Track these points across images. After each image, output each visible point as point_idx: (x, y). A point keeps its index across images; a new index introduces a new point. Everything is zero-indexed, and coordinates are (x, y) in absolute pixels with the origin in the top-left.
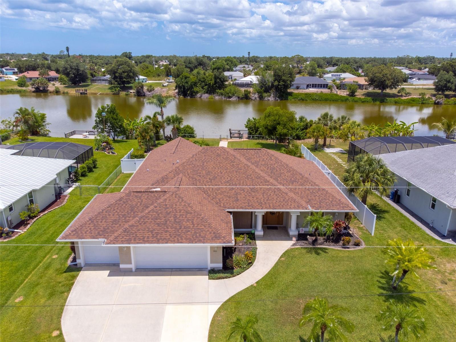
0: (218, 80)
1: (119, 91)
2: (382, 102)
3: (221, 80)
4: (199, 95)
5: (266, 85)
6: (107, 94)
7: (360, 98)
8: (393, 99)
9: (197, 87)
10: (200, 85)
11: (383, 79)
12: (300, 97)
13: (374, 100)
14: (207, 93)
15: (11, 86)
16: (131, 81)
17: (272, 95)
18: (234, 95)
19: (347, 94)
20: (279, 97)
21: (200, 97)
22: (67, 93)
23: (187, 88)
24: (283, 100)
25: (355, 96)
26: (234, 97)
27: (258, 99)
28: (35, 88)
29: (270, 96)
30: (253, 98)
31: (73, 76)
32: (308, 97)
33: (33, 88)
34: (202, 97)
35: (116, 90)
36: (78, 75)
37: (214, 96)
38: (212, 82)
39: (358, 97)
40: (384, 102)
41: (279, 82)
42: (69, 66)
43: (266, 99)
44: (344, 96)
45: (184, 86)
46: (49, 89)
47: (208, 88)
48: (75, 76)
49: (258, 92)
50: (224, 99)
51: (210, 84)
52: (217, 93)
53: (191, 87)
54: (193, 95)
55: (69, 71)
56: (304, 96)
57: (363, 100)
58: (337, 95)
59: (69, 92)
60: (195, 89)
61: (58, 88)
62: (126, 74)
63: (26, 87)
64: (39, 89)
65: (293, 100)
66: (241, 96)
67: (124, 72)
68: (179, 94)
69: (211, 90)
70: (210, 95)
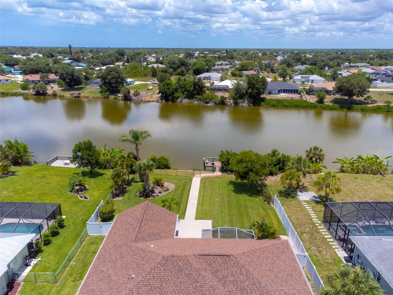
0: (197, 87)
1: (109, 95)
2: (349, 110)
3: (199, 87)
4: (179, 100)
5: (241, 92)
6: (98, 98)
7: (328, 105)
8: (359, 106)
9: (178, 92)
10: (181, 90)
11: (351, 89)
12: (272, 103)
13: (342, 108)
14: (187, 98)
15: (15, 89)
16: (119, 86)
17: (246, 101)
18: (211, 101)
19: (316, 101)
20: (252, 103)
21: (181, 102)
22: (63, 96)
23: (168, 94)
24: (256, 106)
25: (324, 102)
26: (211, 102)
27: (233, 105)
28: (35, 91)
29: (244, 102)
30: (229, 104)
31: (69, 80)
32: (279, 103)
33: (34, 91)
34: (182, 102)
35: (106, 95)
36: (73, 79)
37: (193, 101)
38: (192, 89)
39: (327, 104)
40: (351, 109)
41: (253, 90)
42: (65, 72)
43: (240, 105)
44: (313, 103)
45: (166, 92)
46: (47, 92)
47: (188, 94)
49: (233, 98)
50: (202, 104)
51: (190, 90)
52: (196, 98)
53: (173, 93)
54: (174, 100)
55: (65, 76)
56: (275, 102)
57: (331, 108)
58: (306, 102)
59: (65, 95)
60: (176, 95)
61: (55, 92)
62: (114, 80)
63: (28, 90)
64: (39, 92)
65: (266, 105)
66: (217, 102)
67: (113, 78)
68: (161, 99)
69: (190, 96)
70: (190, 100)
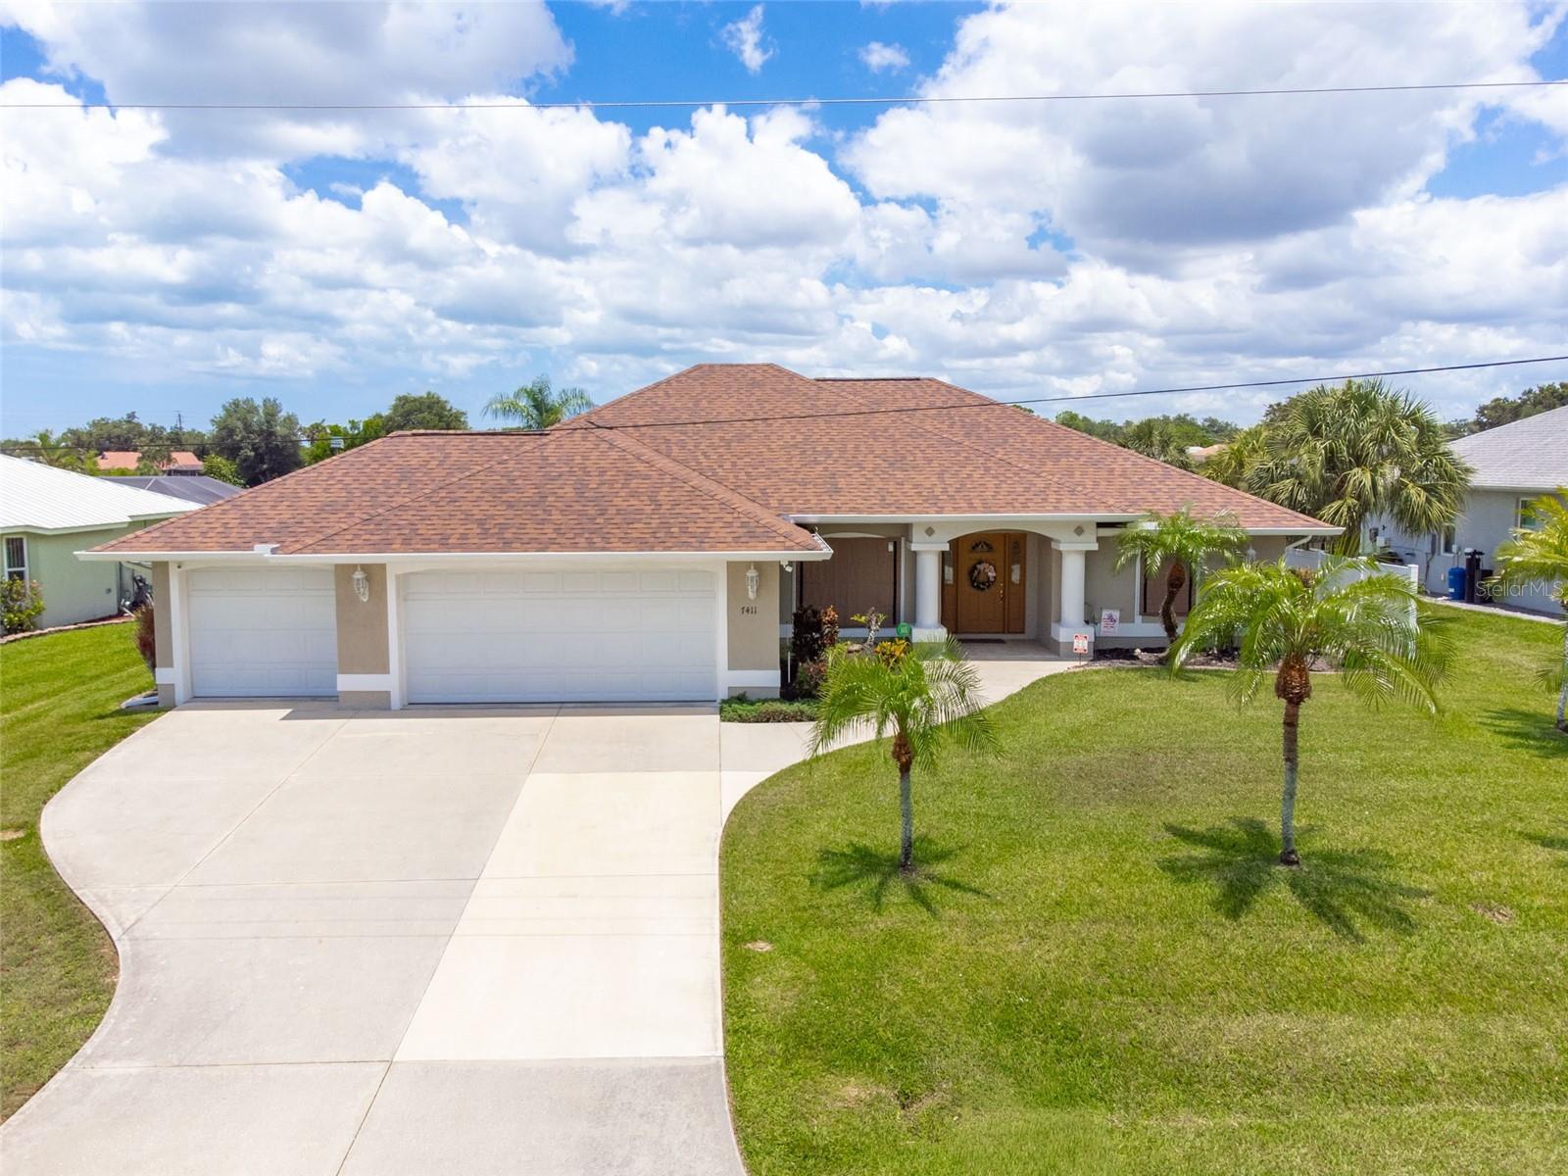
31: (252, 454)
36: (268, 451)
42: (239, 424)
48: (256, 455)
55: (238, 439)
